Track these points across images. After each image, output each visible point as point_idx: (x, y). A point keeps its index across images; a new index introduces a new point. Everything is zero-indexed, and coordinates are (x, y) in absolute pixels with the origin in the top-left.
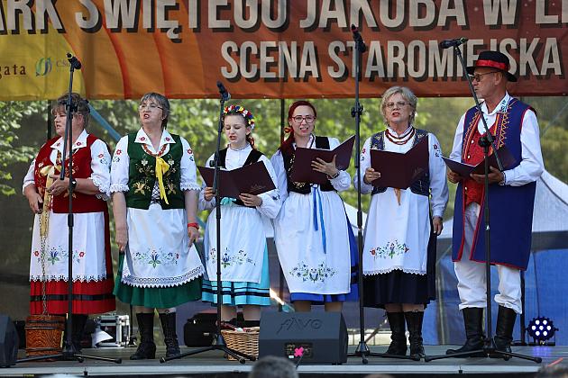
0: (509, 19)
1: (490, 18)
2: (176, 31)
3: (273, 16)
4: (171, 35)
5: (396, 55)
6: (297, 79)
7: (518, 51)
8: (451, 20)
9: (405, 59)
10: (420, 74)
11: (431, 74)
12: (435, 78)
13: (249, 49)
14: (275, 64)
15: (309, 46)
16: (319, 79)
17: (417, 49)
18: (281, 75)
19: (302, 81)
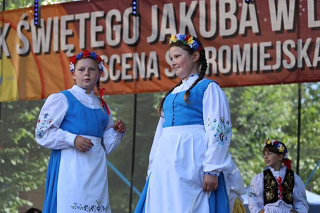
0: (289, 25)
1: (276, 26)
2: (72, 51)
3: (130, 36)
4: (70, 54)
5: (210, 57)
6: (145, 79)
7: (296, 49)
8: (248, 29)
9: (217, 60)
10: (227, 70)
11: (235, 70)
12: (238, 73)
13: (115, 60)
14: (131, 69)
15: (153, 55)
16: (159, 78)
17: (225, 52)
18: (135, 77)
19: (148, 80)
